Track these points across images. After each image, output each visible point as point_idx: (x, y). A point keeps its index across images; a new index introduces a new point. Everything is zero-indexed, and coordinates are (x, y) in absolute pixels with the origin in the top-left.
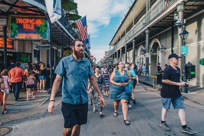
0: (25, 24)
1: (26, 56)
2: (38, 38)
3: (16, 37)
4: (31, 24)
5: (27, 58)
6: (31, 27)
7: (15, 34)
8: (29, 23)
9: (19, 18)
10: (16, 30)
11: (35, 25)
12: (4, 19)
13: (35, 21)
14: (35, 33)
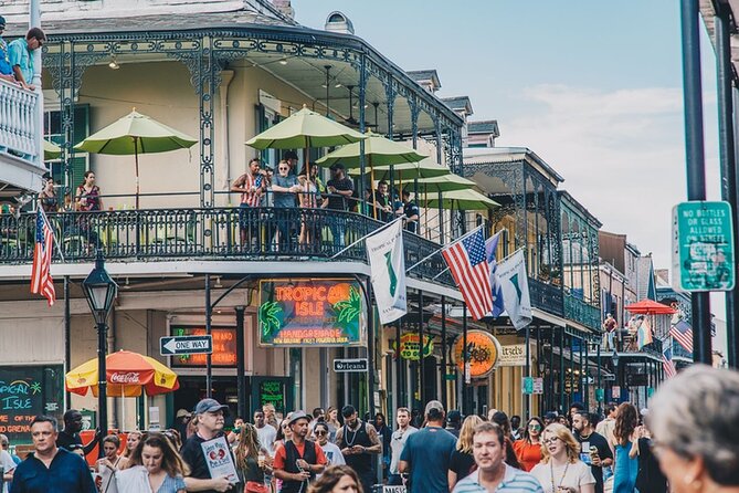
0: (300, 302)
1: (277, 389)
2: (334, 341)
3: (276, 341)
4: (314, 302)
5: (280, 397)
6: (314, 310)
7: (274, 332)
8: (310, 299)
9: (281, 285)
10: (275, 320)
11: (326, 302)
12: (242, 290)
13: (328, 290)
14: (325, 325)
